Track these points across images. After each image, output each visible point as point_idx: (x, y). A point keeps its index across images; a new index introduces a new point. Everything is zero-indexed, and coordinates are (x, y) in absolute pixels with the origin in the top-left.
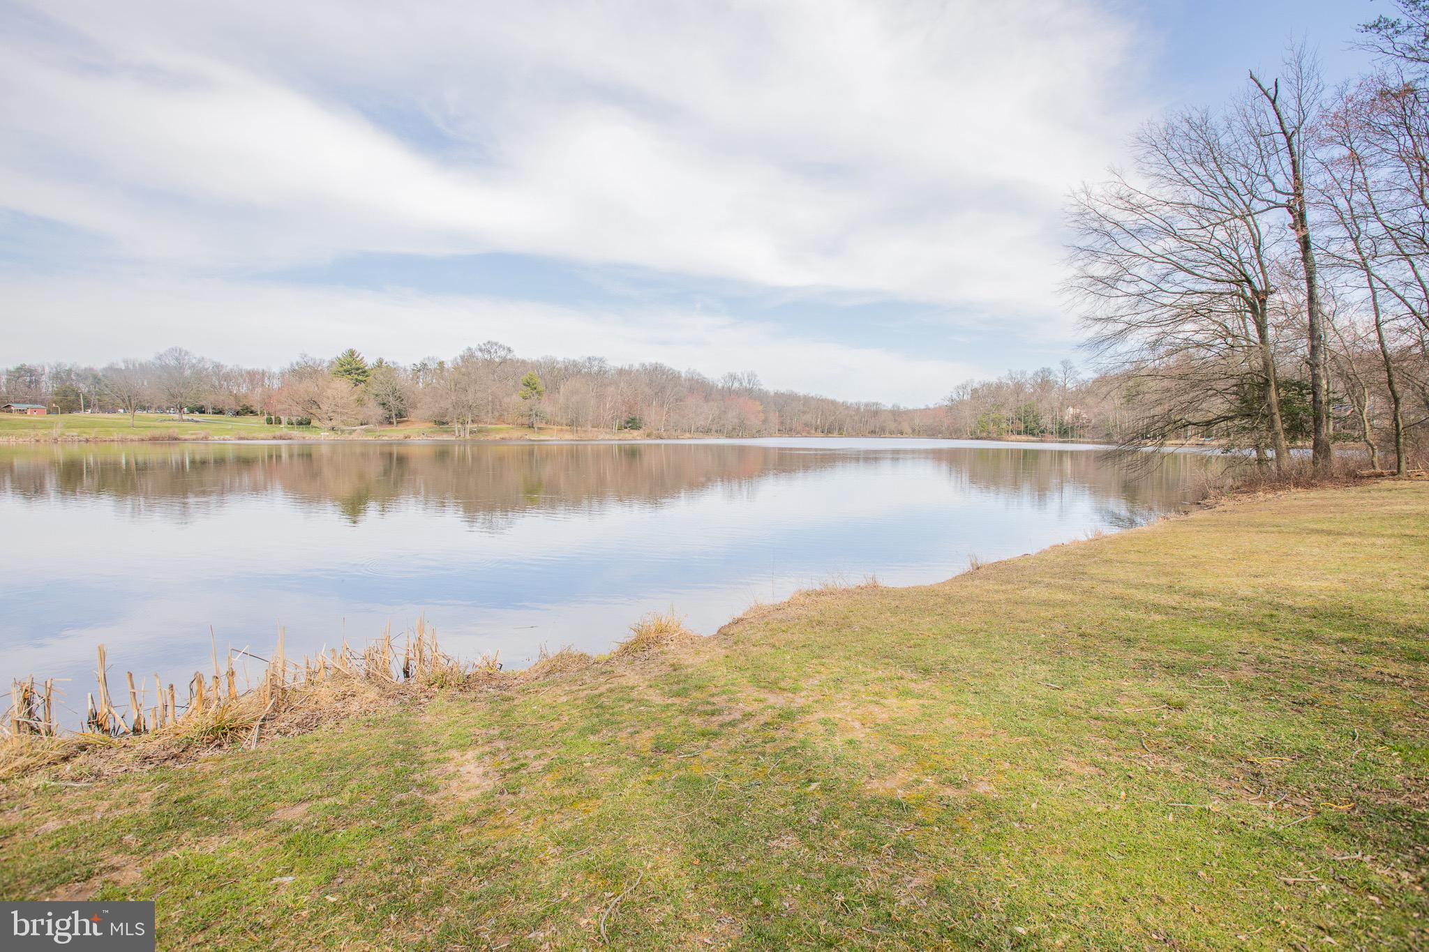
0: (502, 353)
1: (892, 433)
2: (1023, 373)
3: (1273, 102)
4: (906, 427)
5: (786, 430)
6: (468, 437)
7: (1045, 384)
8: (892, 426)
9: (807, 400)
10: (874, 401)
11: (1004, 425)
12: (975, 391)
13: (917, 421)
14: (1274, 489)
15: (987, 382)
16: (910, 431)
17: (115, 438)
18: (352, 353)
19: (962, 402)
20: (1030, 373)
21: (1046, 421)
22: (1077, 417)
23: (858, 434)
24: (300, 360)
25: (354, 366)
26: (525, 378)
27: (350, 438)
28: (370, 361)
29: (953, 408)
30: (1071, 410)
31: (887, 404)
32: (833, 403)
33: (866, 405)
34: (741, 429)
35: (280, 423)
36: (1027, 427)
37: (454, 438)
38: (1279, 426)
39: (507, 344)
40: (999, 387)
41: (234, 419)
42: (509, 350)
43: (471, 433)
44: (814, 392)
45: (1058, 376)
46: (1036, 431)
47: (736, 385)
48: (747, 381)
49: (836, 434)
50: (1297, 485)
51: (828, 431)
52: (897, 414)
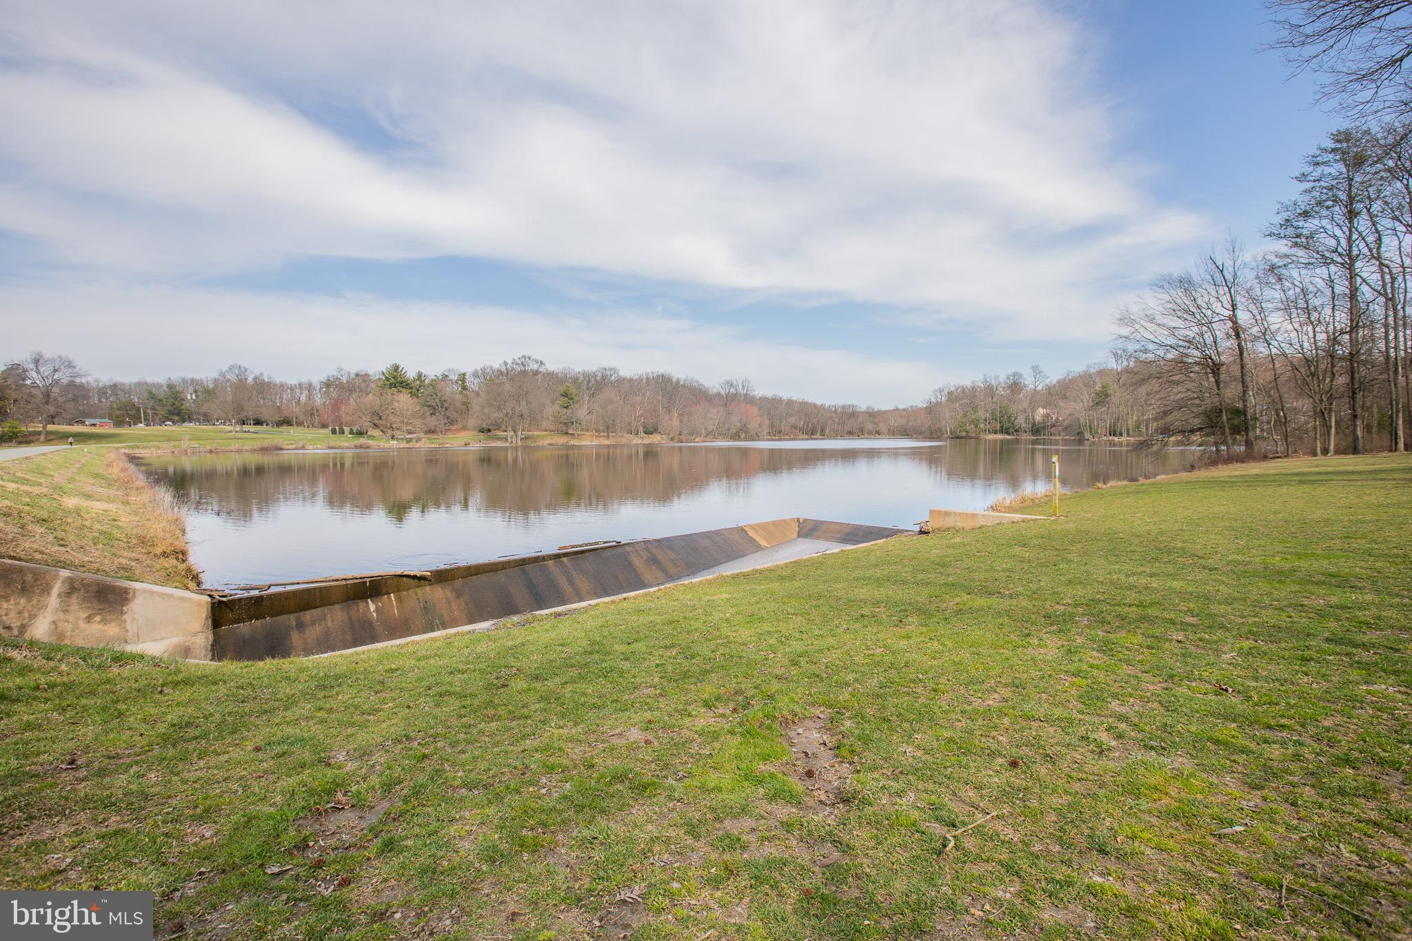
0: (535, 367)
1: (870, 433)
2: (996, 377)
3: (1222, 272)
4: (883, 427)
5: (776, 433)
6: (519, 443)
7: (1015, 387)
8: (870, 426)
9: (790, 403)
10: (850, 403)
11: (982, 426)
12: (950, 393)
13: (892, 422)
14: (1226, 464)
15: (961, 385)
16: (886, 431)
17: (233, 448)
18: (396, 368)
19: (939, 404)
20: (1002, 378)
21: (1021, 421)
22: (1047, 416)
23: (836, 435)
24: (335, 373)
25: (399, 379)
26: (562, 389)
27: (417, 446)
28: (411, 374)
29: (932, 409)
30: (1041, 411)
31: (862, 406)
32: (815, 406)
33: (843, 407)
34: (741, 433)
35: (343, 433)
36: (1002, 426)
37: (508, 445)
38: (1227, 431)
39: (540, 359)
40: (974, 389)
41: (276, 429)
42: (541, 363)
43: (522, 439)
44: (797, 396)
45: (1028, 381)
46: (1011, 430)
47: (732, 390)
48: (741, 387)
49: (818, 436)
50: (1237, 462)
51: (812, 433)
52: (872, 415)
